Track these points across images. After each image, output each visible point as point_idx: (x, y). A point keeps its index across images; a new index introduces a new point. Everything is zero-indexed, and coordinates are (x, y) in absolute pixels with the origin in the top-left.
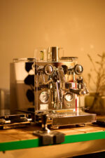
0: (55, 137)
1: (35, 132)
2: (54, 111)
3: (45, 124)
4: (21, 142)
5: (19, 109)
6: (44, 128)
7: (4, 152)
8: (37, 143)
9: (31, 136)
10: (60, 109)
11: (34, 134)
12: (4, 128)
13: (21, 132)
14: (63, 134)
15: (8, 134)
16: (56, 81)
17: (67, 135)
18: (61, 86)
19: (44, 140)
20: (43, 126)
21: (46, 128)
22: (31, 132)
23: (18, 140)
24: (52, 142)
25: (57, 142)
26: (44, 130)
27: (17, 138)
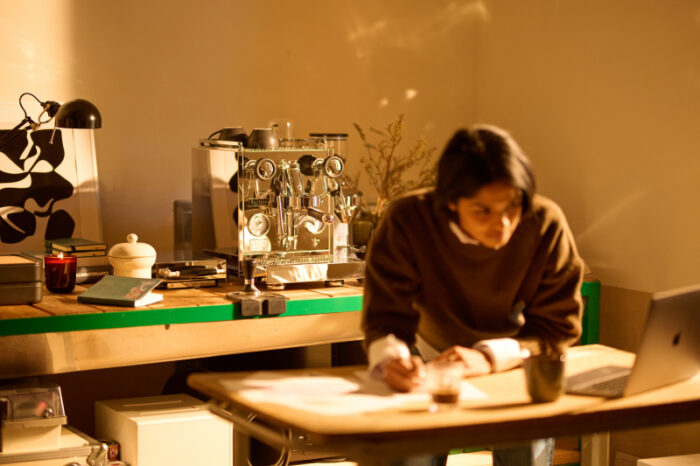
0: (265, 304)
1: (230, 294)
2: (284, 254)
3: (249, 278)
4: (198, 309)
5: (217, 251)
6: (249, 286)
7: (167, 327)
8: (230, 312)
9: (221, 300)
10: (292, 250)
11: (228, 298)
12: (169, 285)
13: (206, 295)
14: (284, 298)
15: (179, 297)
16: (278, 194)
17: (292, 299)
18: (291, 204)
19: (244, 307)
20: (246, 282)
21: (253, 287)
22: (224, 294)
23: (195, 306)
24: (261, 313)
25: (270, 312)
26: (248, 289)
27: (193, 303)
